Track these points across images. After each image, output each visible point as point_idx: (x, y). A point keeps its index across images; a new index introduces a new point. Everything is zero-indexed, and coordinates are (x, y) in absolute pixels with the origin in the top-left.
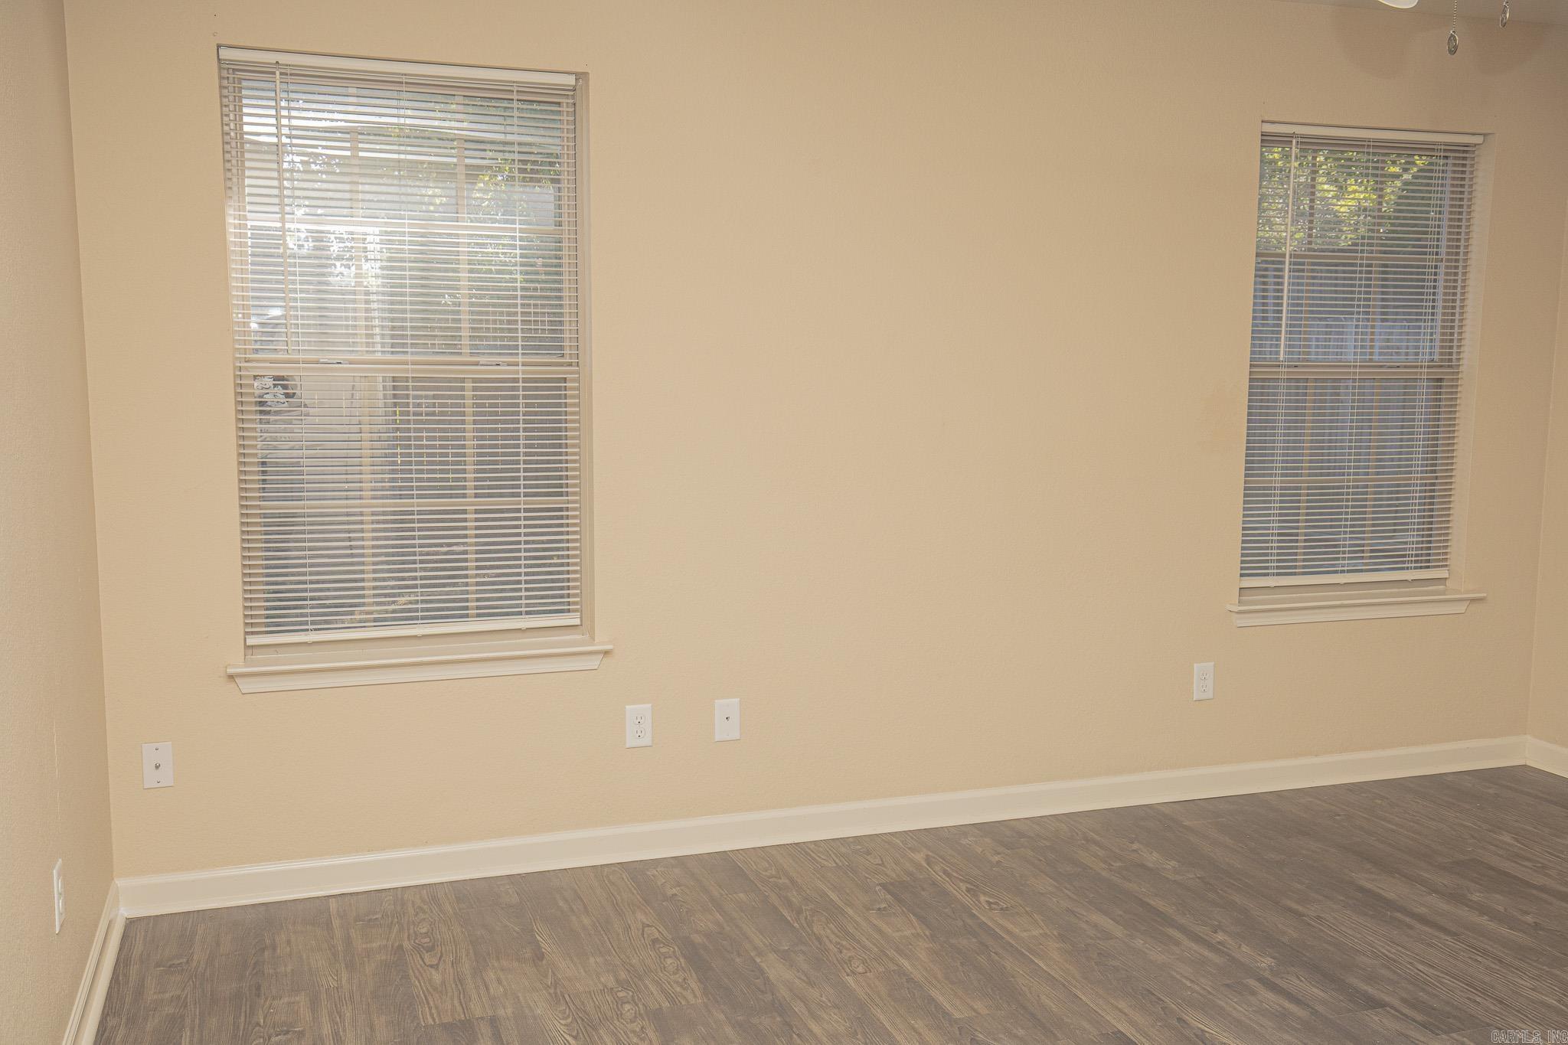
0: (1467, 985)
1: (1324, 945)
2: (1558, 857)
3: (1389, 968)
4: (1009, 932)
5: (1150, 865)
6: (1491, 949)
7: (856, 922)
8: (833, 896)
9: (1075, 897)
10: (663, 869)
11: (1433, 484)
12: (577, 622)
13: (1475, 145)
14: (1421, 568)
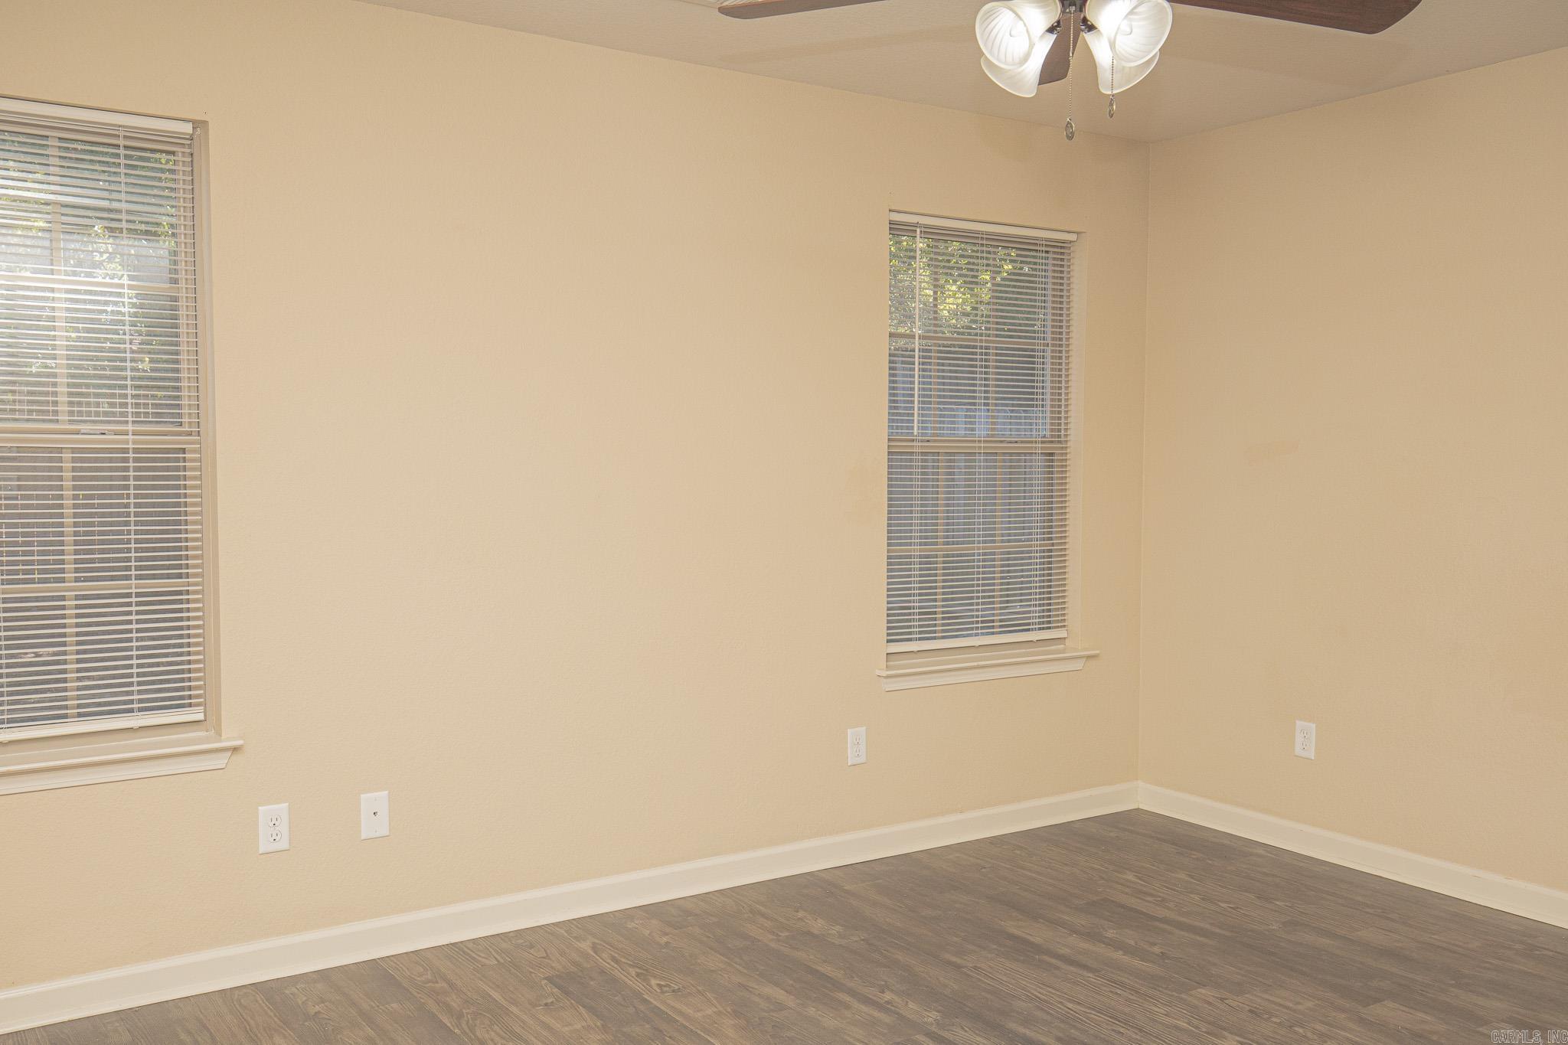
0: (1110, 1017)
1: (983, 994)
2: (1174, 890)
3: (1042, 1009)
4: (681, 1013)
5: (816, 932)
6: (1129, 982)
7: (523, 1022)
8: (496, 995)
9: (745, 971)
10: (303, 986)
11: (1050, 551)
12: (201, 717)
13: (1071, 242)
14: (1043, 629)
